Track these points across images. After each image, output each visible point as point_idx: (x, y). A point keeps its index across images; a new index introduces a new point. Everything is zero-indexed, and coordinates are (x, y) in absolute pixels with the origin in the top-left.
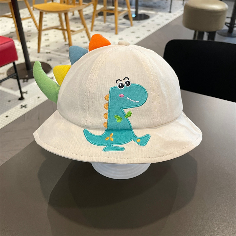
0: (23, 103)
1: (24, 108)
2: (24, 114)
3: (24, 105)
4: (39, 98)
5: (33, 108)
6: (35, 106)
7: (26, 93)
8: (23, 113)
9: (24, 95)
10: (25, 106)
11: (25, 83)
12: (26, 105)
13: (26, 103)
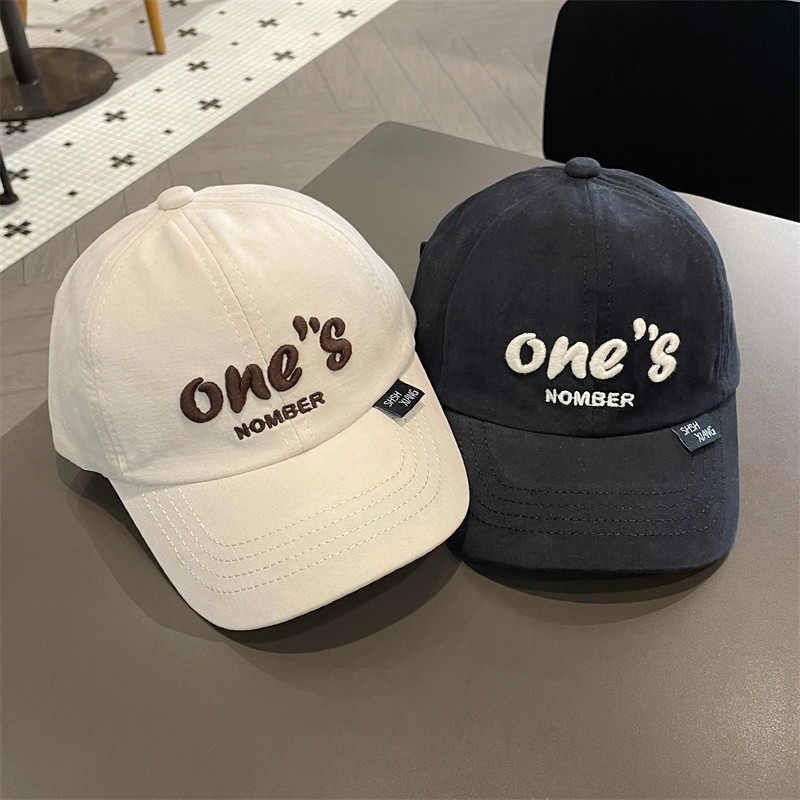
0: (15, 215)
1: (18, 237)
2: (23, 259)
3: (17, 223)
4: (72, 194)
5: (53, 234)
6: (60, 228)
7: (23, 175)
8: (19, 256)
9: (17, 185)
10: (23, 229)
11: (17, 134)
12: (26, 224)
13: (26, 217)
